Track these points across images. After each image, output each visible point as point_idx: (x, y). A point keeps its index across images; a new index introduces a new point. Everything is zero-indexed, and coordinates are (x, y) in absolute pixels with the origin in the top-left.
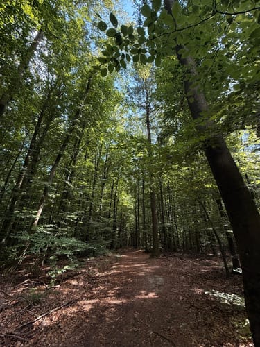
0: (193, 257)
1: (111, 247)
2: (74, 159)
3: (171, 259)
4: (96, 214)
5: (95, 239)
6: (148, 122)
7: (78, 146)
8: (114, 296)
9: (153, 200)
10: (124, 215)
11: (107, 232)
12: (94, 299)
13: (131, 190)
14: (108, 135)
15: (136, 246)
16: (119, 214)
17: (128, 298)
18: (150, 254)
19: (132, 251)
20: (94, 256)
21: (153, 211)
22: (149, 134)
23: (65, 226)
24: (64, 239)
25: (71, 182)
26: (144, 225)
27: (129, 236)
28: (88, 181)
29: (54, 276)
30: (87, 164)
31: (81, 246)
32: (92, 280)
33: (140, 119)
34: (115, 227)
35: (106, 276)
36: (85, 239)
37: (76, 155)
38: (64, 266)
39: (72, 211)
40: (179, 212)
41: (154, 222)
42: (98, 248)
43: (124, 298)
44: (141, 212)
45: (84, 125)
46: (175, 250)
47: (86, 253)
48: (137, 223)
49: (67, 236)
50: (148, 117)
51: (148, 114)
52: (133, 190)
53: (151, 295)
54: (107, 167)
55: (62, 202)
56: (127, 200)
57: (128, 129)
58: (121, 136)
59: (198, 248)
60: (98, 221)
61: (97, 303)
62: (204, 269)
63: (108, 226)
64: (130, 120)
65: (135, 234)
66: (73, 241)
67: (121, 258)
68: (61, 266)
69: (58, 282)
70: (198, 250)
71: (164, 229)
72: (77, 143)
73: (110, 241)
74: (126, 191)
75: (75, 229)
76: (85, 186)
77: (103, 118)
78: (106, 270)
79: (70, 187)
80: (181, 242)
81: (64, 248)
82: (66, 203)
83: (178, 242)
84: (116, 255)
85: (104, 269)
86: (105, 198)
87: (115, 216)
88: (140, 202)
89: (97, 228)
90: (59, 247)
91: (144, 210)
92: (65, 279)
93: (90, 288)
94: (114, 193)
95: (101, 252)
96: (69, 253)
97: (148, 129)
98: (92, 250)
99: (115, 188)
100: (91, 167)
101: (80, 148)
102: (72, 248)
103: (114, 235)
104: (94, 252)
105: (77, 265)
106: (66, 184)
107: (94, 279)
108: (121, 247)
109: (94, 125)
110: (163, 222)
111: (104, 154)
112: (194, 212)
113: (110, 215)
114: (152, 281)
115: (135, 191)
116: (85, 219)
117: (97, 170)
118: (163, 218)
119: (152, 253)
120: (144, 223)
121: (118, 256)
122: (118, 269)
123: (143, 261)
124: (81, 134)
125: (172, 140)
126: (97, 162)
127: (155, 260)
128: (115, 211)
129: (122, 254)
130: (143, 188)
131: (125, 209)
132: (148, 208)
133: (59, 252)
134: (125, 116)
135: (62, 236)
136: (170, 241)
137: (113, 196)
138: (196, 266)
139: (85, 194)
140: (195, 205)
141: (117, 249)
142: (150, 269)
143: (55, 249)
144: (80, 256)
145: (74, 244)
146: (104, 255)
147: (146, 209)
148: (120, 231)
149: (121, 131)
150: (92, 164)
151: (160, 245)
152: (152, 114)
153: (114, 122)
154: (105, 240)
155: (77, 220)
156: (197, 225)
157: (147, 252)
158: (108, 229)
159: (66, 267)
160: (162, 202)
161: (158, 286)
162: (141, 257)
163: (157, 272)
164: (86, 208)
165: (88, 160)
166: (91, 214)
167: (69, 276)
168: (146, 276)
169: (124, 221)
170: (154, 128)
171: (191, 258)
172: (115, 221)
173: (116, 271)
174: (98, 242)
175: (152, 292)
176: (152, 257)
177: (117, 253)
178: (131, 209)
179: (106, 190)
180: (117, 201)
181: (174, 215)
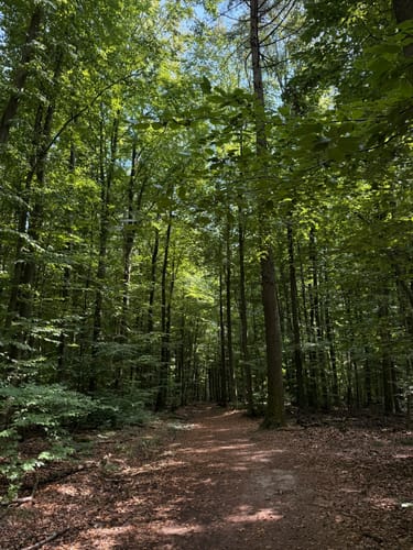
0: (377, 426)
1: (158, 405)
2: (39, 168)
3: (316, 432)
4: (114, 322)
5: (116, 385)
6: (254, 44)
7: (47, 129)
8: (172, 518)
9: (267, 281)
10: (191, 324)
11: (146, 368)
12: (121, 525)
13: (207, 255)
14: (133, 92)
15: (222, 401)
16: (177, 323)
17: (206, 521)
18: (262, 420)
19: (213, 413)
20: (113, 427)
21: (267, 311)
22: (258, 85)
23: (31, 355)
24: (31, 387)
25: (34, 236)
26: (244, 349)
27: (204, 377)
28: (83, 232)
29: (14, 476)
30: (78, 183)
31: (78, 404)
32: (116, 487)
33: (231, 36)
34: (165, 355)
35: (149, 474)
36: (87, 386)
37: (42, 154)
38: (40, 452)
39: (45, 315)
40: (340, 313)
41: (272, 340)
42: (125, 408)
43: (195, 522)
44: (236, 315)
45: (58, 61)
46: (326, 410)
47: (93, 422)
48: (225, 342)
49: (38, 383)
50: (255, 29)
51: (255, 18)
52: (212, 255)
53: (264, 514)
54: (137, 190)
55: (15, 292)
56: (196, 283)
57: (195, 72)
58: (173, 92)
59: (388, 401)
60: (121, 341)
61: (128, 533)
62: (401, 452)
63: (148, 351)
64: (200, 41)
65: (220, 371)
66: (55, 393)
67: (185, 431)
68: (32, 454)
69: (26, 489)
70: (389, 408)
71: (298, 357)
72: (44, 118)
73: (155, 390)
74: (194, 259)
75: (60, 362)
76: (76, 247)
77: (115, 37)
78: (150, 459)
79: (32, 249)
80: (343, 390)
81: (34, 410)
82: (27, 295)
83: (335, 389)
84: (170, 425)
85: (142, 456)
86: (136, 280)
87: (165, 327)
88: (231, 288)
89: (118, 358)
90: (21, 407)
91: (243, 308)
92: (43, 484)
93: (111, 502)
94: (160, 264)
95: (133, 418)
96: (46, 422)
97: (256, 68)
98: (108, 415)
99: (161, 250)
100: (88, 191)
101: (54, 133)
102: (54, 408)
103: (164, 372)
104: (113, 418)
105: (72, 451)
106: (22, 241)
107: (119, 480)
108: (183, 404)
109: (91, 59)
110: (296, 340)
111: (125, 150)
112: (383, 312)
113: (151, 323)
114: (265, 482)
115: (219, 257)
116: (82, 336)
117: (108, 201)
118: (297, 329)
119: (266, 418)
120: (243, 344)
121: (180, 427)
122: (177, 457)
123: (243, 436)
124: (52, 91)
126: (107, 175)
127: (274, 434)
128: (165, 313)
129: (186, 420)
130: (241, 250)
131: (193, 307)
132: (255, 302)
133: (22, 421)
134: (184, 27)
135: (26, 380)
136: (315, 386)
137: (159, 272)
138: (380, 445)
139: (79, 268)
140: (387, 292)
141: (174, 409)
142: (261, 456)
143: (11, 412)
144: (78, 428)
145: (59, 400)
146: (140, 424)
147: (249, 305)
148: (180, 363)
149: (173, 77)
150: (92, 183)
151: (287, 396)
152: (267, 19)
153: (151, 48)
154: (141, 387)
155: (61, 338)
156: (388, 343)
157: (252, 415)
158: (146, 359)
159: (45, 455)
160: (294, 286)
161: (282, 495)
162: (237, 428)
163: (278, 463)
164: (85, 308)
165: (78, 171)
166: (100, 323)
167: (53, 476)
168: (250, 471)
169: (189, 337)
170: (276, 65)
171: (367, 426)
172: (165, 339)
173: (172, 463)
174: (123, 394)
175: (266, 507)
176: (266, 426)
177: (173, 419)
178: (207, 306)
179: (136, 258)
180: (168, 285)
181: (326, 322)
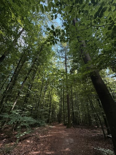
0: (88, 128)
1: (48, 122)
2: (33, 79)
3: (77, 129)
4: (41, 105)
5: (40, 117)
6: (66, 64)
7: (35, 73)
8: (48, 149)
9: (68, 99)
10: (55, 106)
11: (46, 114)
12: (38, 151)
13: (58, 93)
14: (48, 69)
15: (60, 122)
16: (52, 105)
17: (55, 151)
18: (67, 126)
19: (58, 124)
20: (39, 127)
21: (68, 104)
22: (66, 69)
23: (26, 111)
25: (30, 89)
26: (64, 111)
27: (56, 116)
28: (38, 89)
29: (18, 137)
30: (39, 81)
31: (33, 121)
32: (37, 140)
33: (63, 63)
34: (50, 112)
35: (45, 138)
36: (35, 117)
37: (34, 77)
38: (24, 132)
39: (30, 103)
40: (80, 105)
41: (68, 109)
42: (42, 122)
43: (53, 151)
44: (62, 104)
45: (38, 64)
46: (79, 124)
47: (36, 125)
48: (60, 110)
49: (27, 116)
50: (66, 62)
51: (66, 60)
52: (59, 94)
53: (67, 149)
54: (48, 83)
55: (26, 99)
56: (56, 98)
57: (57, 67)
58: (55, 70)
59: (90, 123)
60: (42, 109)
61: (39, 153)
62: (93, 134)
63: (47, 111)
64: (58, 63)
65: (59, 115)
66: (29, 119)
67: (52, 128)
68: (23, 132)
69: (20, 141)
70: (90, 124)
71: (73, 113)
72: (35, 72)
73: (47, 119)
74: (56, 94)
75: (31, 112)
76: (37, 91)
77: (47, 62)
78: (45, 134)
79: (30, 92)
80: (82, 120)
81: (25, 122)
82: (28, 99)
83: (80, 120)
84: (50, 126)
86: (46, 97)
87: (50, 106)
88: (62, 99)
89: (41, 112)
90: (23, 121)
91: (64, 103)
92: (23, 139)
93: (36, 145)
94: (50, 95)
95: (43, 125)
96: (27, 125)
97: (66, 66)
99: (50, 92)
100: (40, 83)
101: (36, 74)
102: (29, 122)
103: (49, 115)
104: (39, 124)
105: (30, 132)
106: (28, 90)
108: (52, 122)
109: (43, 65)
110: (73, 110)
111: (46, 77)
112: (87, 105)
113: (48, 105)
114: (67, 141)
116: (36, 107)
117: (43, 84)
118: (73, 107)
120: (64, 110)
121: (51, 127)
122: (50, 134)
123: (63, 130)
124: (36, 68)
125: (76, 71)
126: (44, 80)
127: (69, 129)
128: (50, 104)
129: (53, 125)
130: (63, 93)
131: (55, 103)
132: (66, 102)
133: (22, 125)
134: (56, 61)
135: (24, 116)
136: (76, 119)
137: (50, 96)
138: (89, 133)
139: (37, 95)
140: (88, 101)
141: (50, 123)
142: (67, 134)
143: (21, 122)
144: (33, 126)
145: (30, 120)
146: (44, 126)
147: (65, 103)
148: (52, 113)
149: (54, 67)
150: (41, 81)
151: (71, 121)
152: (67, 61)
153: (51, 64)
154: (45, 118)
155: (32, 108)
156: (89, 111)
157: (65, 125)
158: (46, 112)
159: (25, 133)
160: (72, 100)
161: (71, 144)
162: (62, 128)
163: (70, 136)
164: (37, 102)
165: (39, 80)
166: (39, 105)
167: (26, 137)
168: (64, 138)
169: (54, 108)
170: (68, 66)
171: (87, 128)
172: (50, 109)
173: (49, 135)
174: (41, 119)
175: (67, 147)
176: (68, 127)
177: (50, 125)
178: (57, 103)
179: (46, 93)
180: (51, 98)
181: (78, 106)
